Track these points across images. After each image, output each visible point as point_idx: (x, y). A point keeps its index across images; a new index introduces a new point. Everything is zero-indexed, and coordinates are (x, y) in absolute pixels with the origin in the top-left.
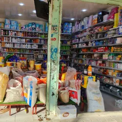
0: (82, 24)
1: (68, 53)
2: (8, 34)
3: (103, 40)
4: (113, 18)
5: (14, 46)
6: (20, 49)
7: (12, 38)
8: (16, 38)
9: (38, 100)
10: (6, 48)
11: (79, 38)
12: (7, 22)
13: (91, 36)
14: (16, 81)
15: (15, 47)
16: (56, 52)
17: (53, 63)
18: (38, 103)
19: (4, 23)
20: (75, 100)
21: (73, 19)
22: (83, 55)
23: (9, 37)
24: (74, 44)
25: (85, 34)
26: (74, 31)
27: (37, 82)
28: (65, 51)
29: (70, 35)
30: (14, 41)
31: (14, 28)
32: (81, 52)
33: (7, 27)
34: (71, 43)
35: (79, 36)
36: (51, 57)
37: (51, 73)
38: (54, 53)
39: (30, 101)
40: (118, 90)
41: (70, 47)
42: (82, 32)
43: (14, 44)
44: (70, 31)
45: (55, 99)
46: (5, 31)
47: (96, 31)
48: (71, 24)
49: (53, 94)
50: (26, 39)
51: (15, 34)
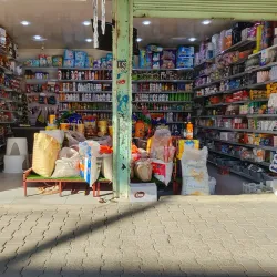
0: (210, 47)
1: (188, 108)
2: (70, 77)
3: (241, 78)
4: (255, 35)
5: (81, 98)
6: (91, 104)
7: (77, 83)
8: (84, 83)
9: (101, 175)
10: (67, 103)
11: (206, 77)
12: (69, 54)
13: (222, 71)
14: (72, 150)
15: (83, 100)
16: (126, 101)
17: (121, 119)
18: (102, 180)
19: (63, 57)
20: (160, 178)
21: (192, 40)
22: (212, 109)
23: (71, 83)
24: (199, 89)
25: (214, 67)
26: (197, 63)
27: (99, 149)
28: (182, 104)
29: (191, 71)
30: (81, 88)
31: (80, 64)
32: (210, 105)
33: (69, 64)
34: (194, 86)
35: (206, 71)
36: (119, 109)
37: (118, 134)
38: (124, 103)
39: (89, 176)
40: (260, 170)
41: (192, 95)
42: (210, 64)
43: (81, 94)
44: (190, 64)
45: (126, 174)
46: (64, 71)
47: (229, 61)
48: (192, 48)
49: (124, 167)
50: (102, 83)
51: (83, 77)
